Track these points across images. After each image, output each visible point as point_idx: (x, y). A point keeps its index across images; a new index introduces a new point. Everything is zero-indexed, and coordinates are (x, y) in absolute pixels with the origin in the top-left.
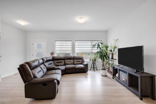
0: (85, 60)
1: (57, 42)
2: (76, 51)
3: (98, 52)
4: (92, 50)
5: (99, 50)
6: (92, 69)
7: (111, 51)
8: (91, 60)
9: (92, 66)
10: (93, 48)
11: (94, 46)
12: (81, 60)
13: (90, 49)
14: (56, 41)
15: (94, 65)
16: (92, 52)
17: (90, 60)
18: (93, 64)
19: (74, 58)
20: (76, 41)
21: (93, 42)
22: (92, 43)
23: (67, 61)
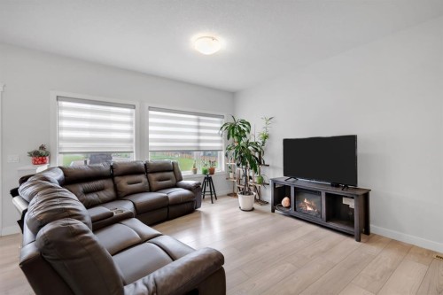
0: (184, 174)
1: (64, 104)
2: (150, 144)
12: (171, 174)
13: (195, 137)
14: (58, 98)
16: (199, 147)
17: (195, 171)
19: (147, 170)
20: (150, 108)
21: (201, 118)
23: (124, 183)
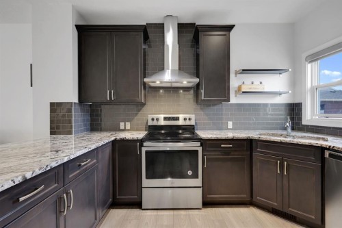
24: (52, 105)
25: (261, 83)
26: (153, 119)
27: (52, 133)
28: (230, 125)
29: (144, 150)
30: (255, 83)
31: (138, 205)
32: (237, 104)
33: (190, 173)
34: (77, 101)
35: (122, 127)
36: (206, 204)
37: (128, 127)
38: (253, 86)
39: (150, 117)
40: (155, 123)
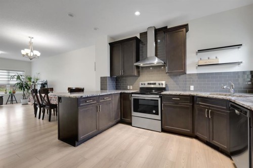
3: (18, 84)
4: (9, 81)
5: (19, 81)
6: (9, 102)
7: (34, 82)
8: (8, 93)
9: (10, 99)
10: (12, 79)
11: (13, 77)
13: (7, 79)
15: (12, 98)
17: (6, 93)
18: (10, 97)
22: (9, 73)
24: (101, 78)
25: (216, 58)
26: (142, 84)
27: (101, 89)
28: (192, 88)
29: (132, 98)
30: (210, 58)
31: (130, 124)
32: (198, 74)
33: (154, 112)
34: (109, 76)
35: (129, 88)
36: (163, 130)
37: (131, 88)
38: (209, 60)
39: (141, 83)
40: (143, 86)
